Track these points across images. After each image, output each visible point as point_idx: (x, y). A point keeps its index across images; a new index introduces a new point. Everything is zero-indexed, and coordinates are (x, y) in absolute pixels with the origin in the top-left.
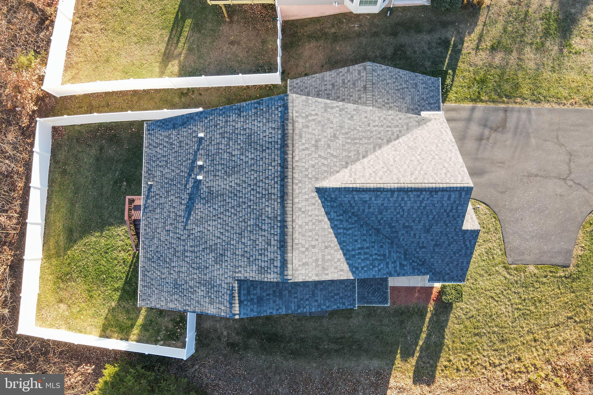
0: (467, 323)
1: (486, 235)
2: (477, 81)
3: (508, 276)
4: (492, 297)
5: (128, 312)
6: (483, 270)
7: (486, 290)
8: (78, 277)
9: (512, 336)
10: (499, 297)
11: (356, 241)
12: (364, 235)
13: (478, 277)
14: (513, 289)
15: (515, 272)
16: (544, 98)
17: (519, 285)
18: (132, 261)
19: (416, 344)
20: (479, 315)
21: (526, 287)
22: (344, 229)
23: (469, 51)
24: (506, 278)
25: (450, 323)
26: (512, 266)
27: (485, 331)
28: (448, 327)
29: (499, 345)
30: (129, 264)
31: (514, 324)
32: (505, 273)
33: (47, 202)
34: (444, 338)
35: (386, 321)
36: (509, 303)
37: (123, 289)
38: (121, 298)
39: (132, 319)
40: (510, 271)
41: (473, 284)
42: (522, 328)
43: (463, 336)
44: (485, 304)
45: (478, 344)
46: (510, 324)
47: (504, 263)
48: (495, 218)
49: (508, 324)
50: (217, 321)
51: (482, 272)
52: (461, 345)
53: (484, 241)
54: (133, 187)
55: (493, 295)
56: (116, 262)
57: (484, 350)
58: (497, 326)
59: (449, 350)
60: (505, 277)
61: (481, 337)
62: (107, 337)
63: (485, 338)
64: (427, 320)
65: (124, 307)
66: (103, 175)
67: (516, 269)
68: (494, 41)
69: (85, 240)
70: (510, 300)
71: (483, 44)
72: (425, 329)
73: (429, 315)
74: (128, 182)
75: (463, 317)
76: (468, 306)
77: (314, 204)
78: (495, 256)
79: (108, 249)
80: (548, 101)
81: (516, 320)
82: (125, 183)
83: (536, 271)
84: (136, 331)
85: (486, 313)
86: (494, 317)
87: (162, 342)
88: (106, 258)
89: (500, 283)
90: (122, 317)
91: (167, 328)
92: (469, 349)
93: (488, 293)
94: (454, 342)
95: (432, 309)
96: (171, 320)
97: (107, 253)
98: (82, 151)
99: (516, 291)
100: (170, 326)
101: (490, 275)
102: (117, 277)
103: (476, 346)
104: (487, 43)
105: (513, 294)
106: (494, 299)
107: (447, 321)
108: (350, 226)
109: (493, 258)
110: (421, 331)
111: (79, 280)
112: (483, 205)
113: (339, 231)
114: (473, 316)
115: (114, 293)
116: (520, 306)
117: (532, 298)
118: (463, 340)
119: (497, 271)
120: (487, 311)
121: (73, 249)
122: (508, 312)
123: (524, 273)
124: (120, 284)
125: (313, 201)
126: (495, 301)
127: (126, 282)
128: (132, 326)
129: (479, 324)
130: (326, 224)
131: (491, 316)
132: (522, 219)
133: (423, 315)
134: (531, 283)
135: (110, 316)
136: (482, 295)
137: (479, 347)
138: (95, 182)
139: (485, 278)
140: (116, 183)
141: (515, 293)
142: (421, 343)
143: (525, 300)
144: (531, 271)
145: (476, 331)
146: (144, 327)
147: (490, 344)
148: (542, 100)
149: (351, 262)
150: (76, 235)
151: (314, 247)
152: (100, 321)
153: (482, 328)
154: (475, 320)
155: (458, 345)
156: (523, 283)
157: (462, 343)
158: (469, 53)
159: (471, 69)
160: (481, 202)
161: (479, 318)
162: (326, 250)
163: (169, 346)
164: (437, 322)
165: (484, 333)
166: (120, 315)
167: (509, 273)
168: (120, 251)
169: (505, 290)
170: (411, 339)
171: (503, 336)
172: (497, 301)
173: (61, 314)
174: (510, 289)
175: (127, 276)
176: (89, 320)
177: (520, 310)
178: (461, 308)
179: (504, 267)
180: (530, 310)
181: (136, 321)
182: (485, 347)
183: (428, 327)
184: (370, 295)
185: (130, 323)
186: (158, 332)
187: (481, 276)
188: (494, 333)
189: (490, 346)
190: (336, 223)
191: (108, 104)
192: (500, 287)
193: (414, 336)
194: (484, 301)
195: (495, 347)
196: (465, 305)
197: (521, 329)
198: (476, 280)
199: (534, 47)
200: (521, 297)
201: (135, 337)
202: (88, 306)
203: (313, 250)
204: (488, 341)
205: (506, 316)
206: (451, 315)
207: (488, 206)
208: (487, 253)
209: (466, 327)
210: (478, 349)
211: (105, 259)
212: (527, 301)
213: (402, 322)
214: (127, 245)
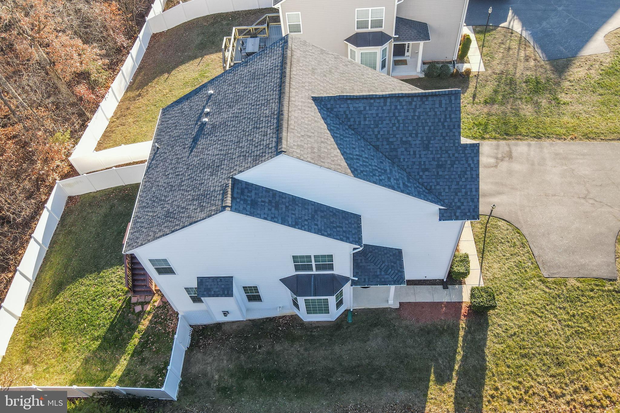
0: (510, 342)
1: (512, 248)
2: (476, 124)
3: (547, 290)
4: (533, 312)
5: (104, 362)
6: (516, 283)
7: (524, 305)
8: (54, 331)
9: (569, 358)
10: (542, 313)
11: (354, 148)
12: (362, 147)
13: (513, 290)
14: (556, 304)
15: (554, 285)
16: (544, 135)
17: (562, 299)
18: (122, 306)
19: (452, 369)
20: (522, 333)
21: (572, 302)
22: (341, 135)
23: (464, 105)
24: (546, 292)
25: (488, 343)
26: (550, 280)
27: (534, 352)
28: (487, 347)
29: (554, 370)
30: (116, 310)
31: (568, 344)
32: (542, 287)
33: (43, 262)
34: (485, 360)
35: (410, 342)
36: (556, 320)
37: (105, 338)
38: (99, 348)
39: (107, 370)
40: (548, 284)
41: (507, 298)
42: (580, 349)
43: (507, 358)
44: (527, 319)
45: (528, 368)
46: (563, 343)
47: (540, 277)
48: (518, 233)
49: (561, 344)
50: (208, 363)
51: (516, 286)
52: (507, 369)
53: (512, 255)
55: (535, 310)
56: (102, 308)
57: (537, 375)
58: (547, 346)
59: (494, 376)
60: (543, 291)
61: (530, 359)
63: (535, 361)
64: (461, 339)
65: (100, 358)
66: (109, 228)
67: (554, 282)
68: (486, 98)
70: (556, 316)
71: (476, 100)
72: (459, 349)
73: (462, 333)
75: (503, 334)
76: (507, 323)
77: (311, 108)
78: (528, 270)
79: (96, 296)
80: (548, 137)
81: (569, 340)
83: (579, 284)
85: (530, 330)
86: (541, 334)
88: (92, 305)
89: (539, 297)
90: (95, 370)
92: (518, 374)
93: (527, 307)
94: (497, 364)
95: (464, 326)
96: (153, 368)
97: (94, 300)
98: (92, 212)
99: (561, 306)
100: (151, 375)
101: (525, 289)
102: (99, 325)
103: (526, 370)
104: (480, 98)
105: (558, 309)
106: (536, 314)
107: (485, 339)
108: (347, 135)
109: (526, 271)
110: (455, 352)
111: (55, 334)
112: (503, 221)
113: (336, 135)
114: (515, 334)
115: (91, 343)
116: (570, 323)
117: (582, 314)
118: (509, 362)
119: (533, 285)
120: (531, 328)
121: (58, 302)
122: (558, 330)
123: (565, 287)
124: (101, 332)
125: (310, 105)
126: (539, 317)
127: (109, 330)
128: (105, 378)
129: (525, 343)
130: (324, 126)
131: (537, 334)
132: (549, 234)
133: (454, 334)
134: (577, 298)
135: (81, 370)
136: (521, 310)
137: (530, 371)
138: (98, 235)
139: (520, 292)
141: (560, 308)
142: (456, 367)
143: (574, 316)
144: (573, 284)
145: (523, 352)
147: (544, 368)
148: (542, 137)
149: (349, 162)
151: (310, 137)
153: (531, 348)
154: (518, 338)
155: (504, 369)
156: (567, 297)
157: (509, 367)
158: (465, 106)
159: (469, 117)
160: (500, 219)
161: (522, 336)
162: (322, 144)
164: (472, 341)
165: (533, 354)
166: (93, 367)
167: (547, 287)
168: (109, 297)
169: (548, 305)
170: (443, 362)
171: (557, 358)
172: (541, 317)
174: (554, 304)
177: (572, 327)
178: (499, 325)
179: (540, 280)
180: (582, 328)
181: (111, 373)
182: (539, 372)
183: (463, 347)
184: (383, 273)
185: (103, 375)
187: (516, 289)
188: (546, 354)
189: (543, 370)
190: (332, 128)
192: (541, 302)
193: (446, 359)
194: (524, 316)
195: (552, 372)
196: (503, 322)
197: (579, 351)
198: (510, 294)
199: (523, 101)
200: (568, 313)
202: (58, 361)
203: (309, 139)
204: (541, 365)
205: (556, 334)
206: (489, 333)
207: (508, 222)
208: (517, 267)
209: (508, 346)
210: (529, 374)
211: (90, 307)
212: (577, 317)
213: (429, 343)
214: (118, 290)
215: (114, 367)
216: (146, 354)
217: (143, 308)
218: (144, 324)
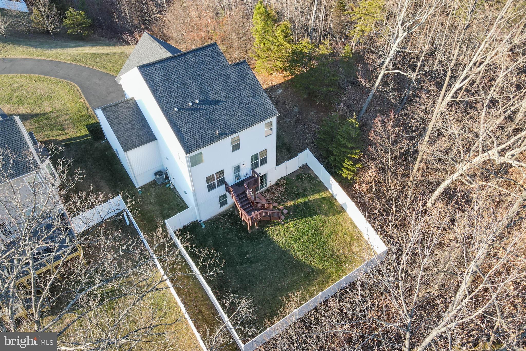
5: (320, 206)
8: (329, 249)
18: (291, 221)
30: (294, 222)
37: (311, 216)
38: (316, 214)
39: (321, 202)
54: (247, 249)
56: (299, 230)
62: (342, 208)
65: (319, 209)
66: (253, 275)
68: (58, 131)
69: (304, 259)
71: (62, 133)
74: (246, 254)
79: (296, 239)
82: (248, 256)
84: (324, 194)
87: (317, 179)
88: (302, 237)
90: (326, 207)
91: (308, 183)
97: (299, 238)
100: (306, 182)
102: (307, 223)
111: (330, 247)
115: (317, 220)
121: (316, 265)
124: (309, 219)
127: (305, 217)
128: (324, 198)
135: (331, 214)
138: (262, 280)
140: (251, 262)
146: (319, 192)
150: (307, 270)
152: (338, 217)
163: (316, 175)
166: (325, 209)
168: (292, 231)
173: (359, 247)
175: (302, 218)
176: (344, 225)
181: (320, 198)
185: (324, 201)
186: (314, 185)
191: (199, 312)
199: (56, 120)
201: (327, 193)
202: (338, 231)
211: (304, 238)
214: (284, 230)
215: (317, 199)
216: (301, 191)
217: (283, 210)
218: (290, 203)
